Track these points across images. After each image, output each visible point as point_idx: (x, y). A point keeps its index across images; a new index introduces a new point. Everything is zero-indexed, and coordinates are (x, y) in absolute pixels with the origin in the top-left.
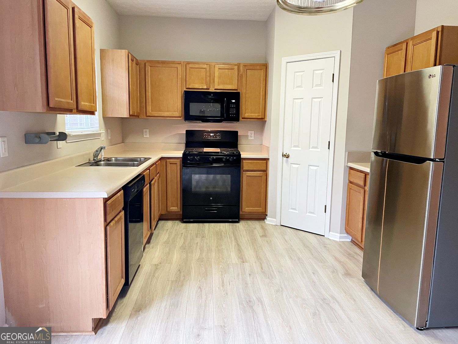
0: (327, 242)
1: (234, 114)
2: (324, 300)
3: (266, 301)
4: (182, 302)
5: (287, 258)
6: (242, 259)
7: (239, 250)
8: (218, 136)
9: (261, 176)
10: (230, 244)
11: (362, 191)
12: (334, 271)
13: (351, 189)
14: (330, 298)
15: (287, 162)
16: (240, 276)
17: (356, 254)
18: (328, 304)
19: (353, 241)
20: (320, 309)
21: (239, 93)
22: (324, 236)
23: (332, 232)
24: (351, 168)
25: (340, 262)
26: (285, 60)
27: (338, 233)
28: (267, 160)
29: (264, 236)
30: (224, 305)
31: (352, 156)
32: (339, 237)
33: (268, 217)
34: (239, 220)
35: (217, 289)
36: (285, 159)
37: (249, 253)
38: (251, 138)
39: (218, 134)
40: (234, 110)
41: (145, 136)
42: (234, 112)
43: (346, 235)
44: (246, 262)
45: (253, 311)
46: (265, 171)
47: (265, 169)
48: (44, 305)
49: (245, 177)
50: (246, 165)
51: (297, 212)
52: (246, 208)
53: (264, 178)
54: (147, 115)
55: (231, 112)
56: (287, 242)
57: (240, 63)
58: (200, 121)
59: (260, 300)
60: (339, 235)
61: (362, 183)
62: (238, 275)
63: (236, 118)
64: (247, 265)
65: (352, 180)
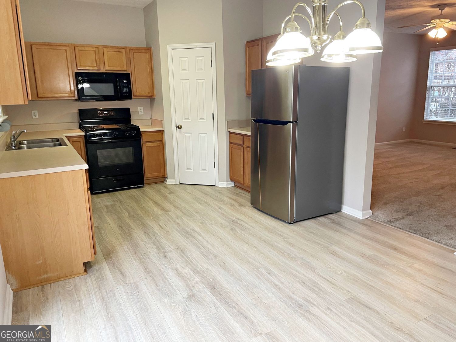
0: (219, 189)
1: (127, 93)
2: (233, 221)
3: (198, 230)
4: (139, 243)
5: (197, 204)
6: (165, 210)
7: (158, 205)
8: (112, 113)
9: (159, 146)
10: (148, 203)
11: (242, 148)
12: (232, 205)
13: (232, 148)
14: (237, 220)
15: (180, 132)
16: (171, 220)
17: (241, 193)
18: (237, 223)
19: (235, 186)
20: (234, 226)
21: (129, 74)
22: (215, 186)
23: (221, 181)
24: (231, 133)
25: (233, 199)
26: (170, 47)
27: (225, 182)
28: (162, 132)
29: (171, 193)
30: (171, 238)
31: (230, 123)
32: (226, 184)
33: (168, 179)
34: (144, 185)
35: (159, 231)
36: (178, 129)
37: (167, 206)
38: (141, 114)
39: (112, 112)
40: (126, 89)
41: (34, 117)
42: (127, 91)
43: (231, 182)
44: (169, 211)
45: (193, 237)
46: (161, 142)
47: (161, 139)
48: (42, 261)
49: (145, 147)
50: (144, 138)
51: (192, 171)
52: (148, 174)
53: (161, 147)
54: (39, 96)
55: (124, 91)
56: (191, 194)
57: (127, 47)
58: (95, 101)
59: (193, 230)
60: (226, 183)
61: (241, 143)
62: (169, 220)
63: (129, 96)
64: (170, 213)
65: (232, 141)
